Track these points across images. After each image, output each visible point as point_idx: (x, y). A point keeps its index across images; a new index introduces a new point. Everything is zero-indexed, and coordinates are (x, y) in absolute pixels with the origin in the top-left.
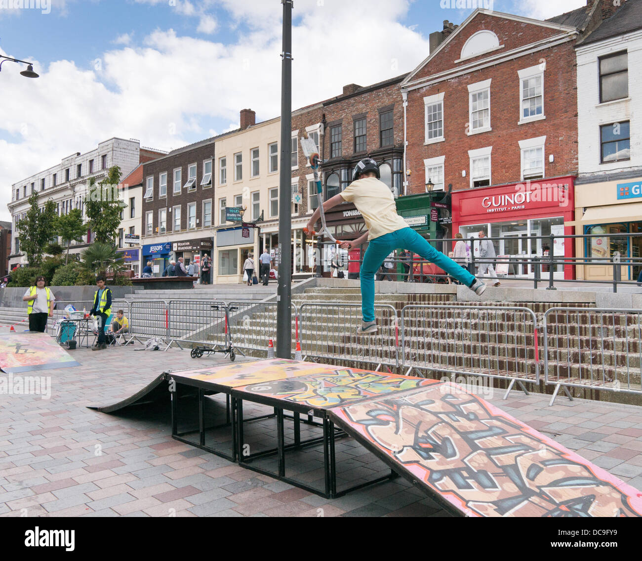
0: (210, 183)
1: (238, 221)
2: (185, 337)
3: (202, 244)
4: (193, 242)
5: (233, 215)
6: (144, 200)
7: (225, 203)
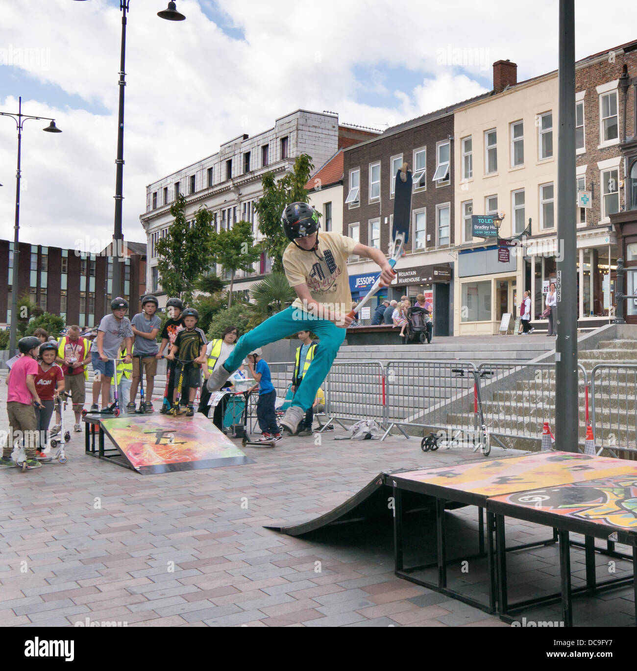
0: (447, 178)
1: (490, 237)
2: (411, 418)
3: (436, 273)
4: (421, 271)
5: (484, 227)
6: (346, 206)
7: (471, 209)
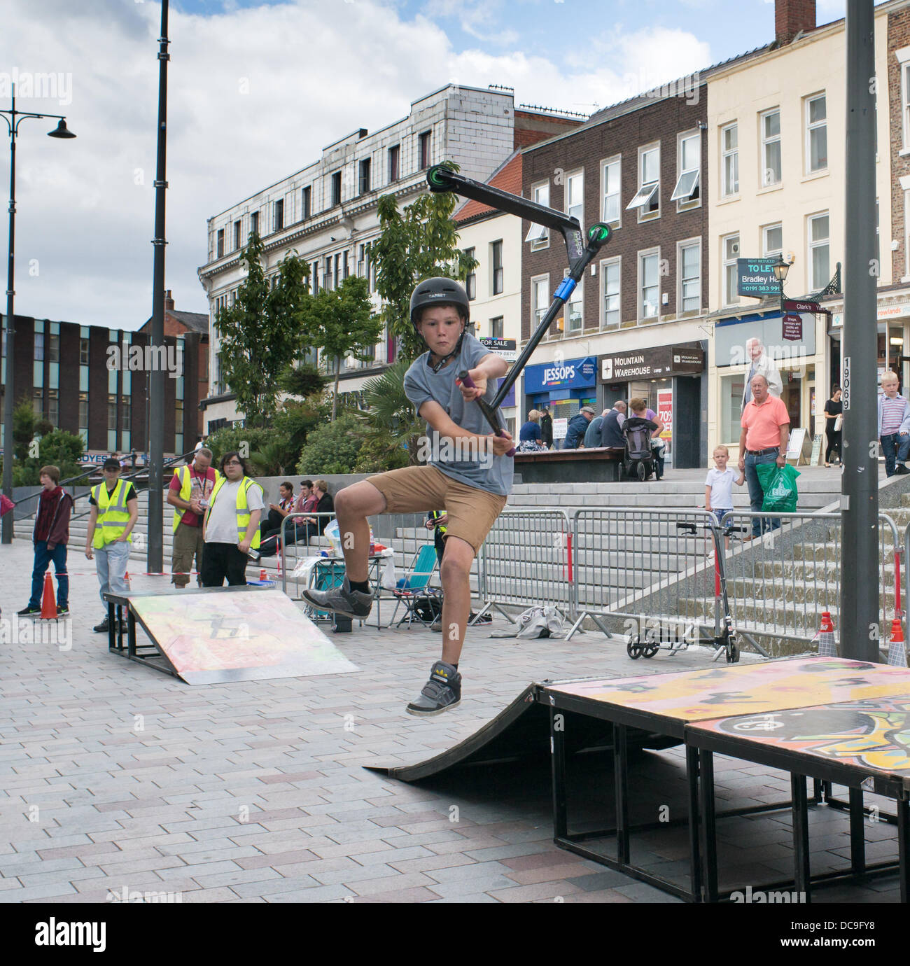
0: (696, 195)
1: (770, 295)
3: (677, 359)
4: (652, 355)
5: (758, 279)
6: (526, 246)
7: (736, 249)
